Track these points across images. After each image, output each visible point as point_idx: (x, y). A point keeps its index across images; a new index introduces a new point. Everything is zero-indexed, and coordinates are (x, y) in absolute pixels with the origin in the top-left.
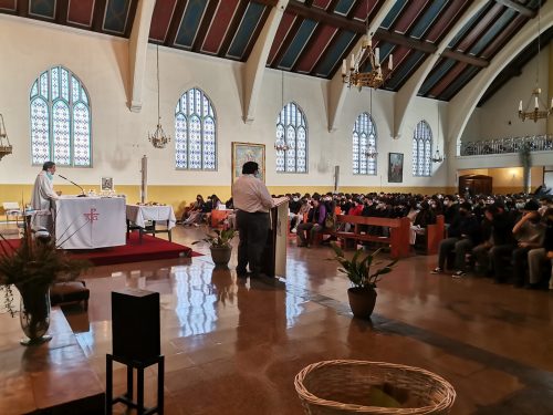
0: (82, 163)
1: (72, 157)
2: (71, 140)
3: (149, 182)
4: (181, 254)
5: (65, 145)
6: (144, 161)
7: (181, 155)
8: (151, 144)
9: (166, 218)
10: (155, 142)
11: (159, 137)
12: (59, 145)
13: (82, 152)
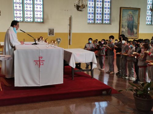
0: (39, 20)
1: (34, 18)
2: (33, 8)
3: (73, 31)
4: (104, 92)
5: (30, 11)
6: (70, 19)
7: (91, 15)
8: (75, 9)
9: (91, 61)
10: (78, 7)
11: (80, 5)
12: (27, 11)
13: (39, 15)
